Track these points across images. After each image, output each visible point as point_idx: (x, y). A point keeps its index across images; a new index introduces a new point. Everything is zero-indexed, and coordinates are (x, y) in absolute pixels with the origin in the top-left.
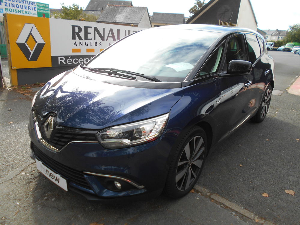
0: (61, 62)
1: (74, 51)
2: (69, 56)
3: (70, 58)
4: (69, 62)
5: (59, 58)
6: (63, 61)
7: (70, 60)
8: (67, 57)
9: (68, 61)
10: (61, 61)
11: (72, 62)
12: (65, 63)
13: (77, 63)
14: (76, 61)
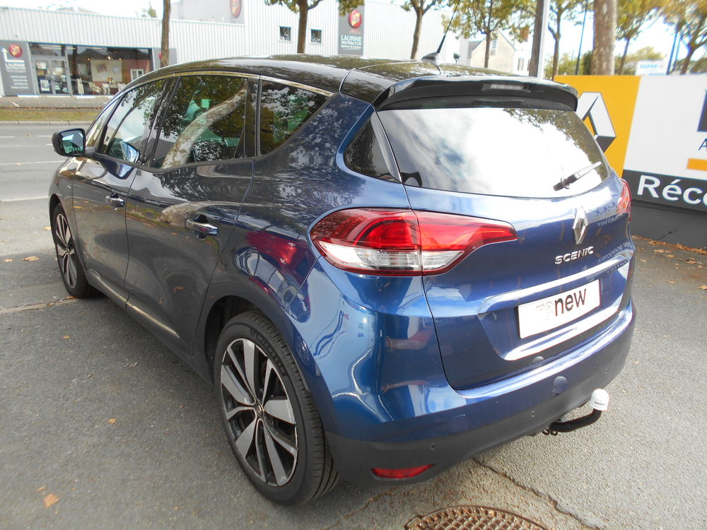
0: (646, 190)
1: (693, 164)
2: (674, 178)
3: (675, 184)
4: (670, 195)
5: (643, 178)
6: (651, 188)
7: (674, 190)
8: (666, 180)
9: (666, 191)
10: (647, 186)
11: (681, 197)
12: (655, 195)
13: (698, 201)
14: (693, 196)
